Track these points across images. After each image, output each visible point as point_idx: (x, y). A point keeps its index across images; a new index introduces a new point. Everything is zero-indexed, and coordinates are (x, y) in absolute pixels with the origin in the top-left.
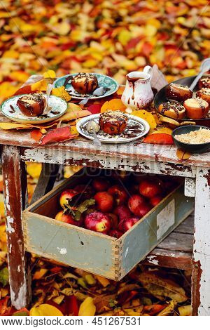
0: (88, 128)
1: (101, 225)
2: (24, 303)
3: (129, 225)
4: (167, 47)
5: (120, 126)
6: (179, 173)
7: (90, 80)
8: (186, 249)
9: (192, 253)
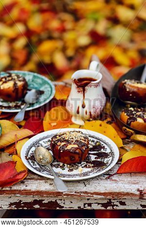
0: (37, 158)
5: (83, 153)
7: (20, 84)
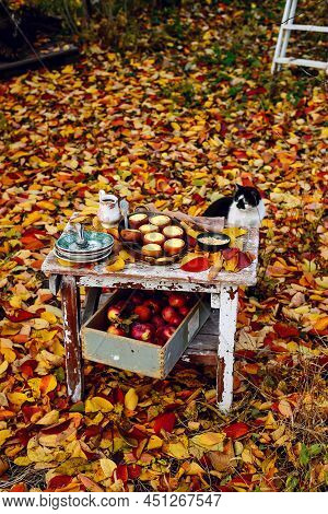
1: (145, 335)
2: (79, 398)
3: (167, 333)
4: (157, 177)
6: (206, 290)
8: (211, 348)
9: (216, 351)
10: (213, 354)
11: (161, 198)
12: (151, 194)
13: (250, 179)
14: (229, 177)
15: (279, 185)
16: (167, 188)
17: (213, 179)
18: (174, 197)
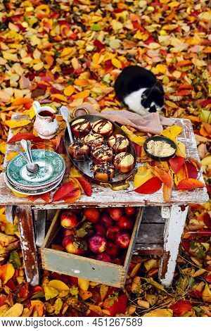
8: (156, 240)
9: (161, 244)
10: (160, 248)
11: (67, 45)
12: (58, 41)
13: (139, 22)
14: (121, 20)
15: (165, 27)
16: (70, 33)
17: (108, 22)
18: (78, 42)
